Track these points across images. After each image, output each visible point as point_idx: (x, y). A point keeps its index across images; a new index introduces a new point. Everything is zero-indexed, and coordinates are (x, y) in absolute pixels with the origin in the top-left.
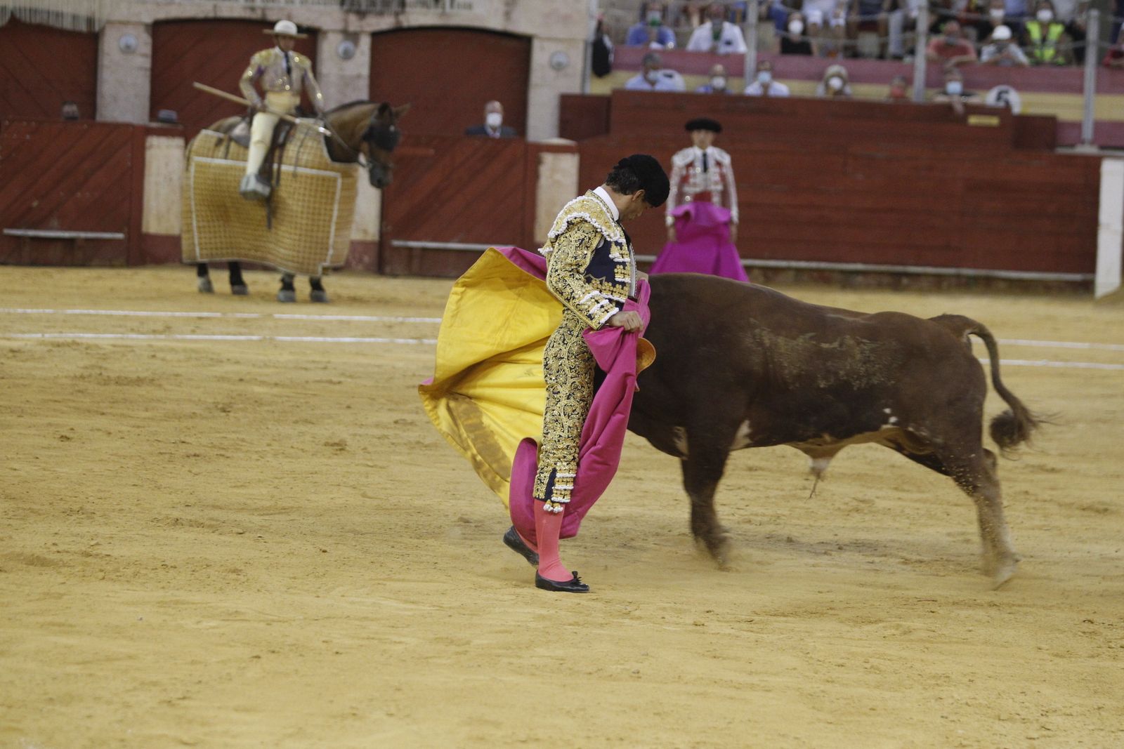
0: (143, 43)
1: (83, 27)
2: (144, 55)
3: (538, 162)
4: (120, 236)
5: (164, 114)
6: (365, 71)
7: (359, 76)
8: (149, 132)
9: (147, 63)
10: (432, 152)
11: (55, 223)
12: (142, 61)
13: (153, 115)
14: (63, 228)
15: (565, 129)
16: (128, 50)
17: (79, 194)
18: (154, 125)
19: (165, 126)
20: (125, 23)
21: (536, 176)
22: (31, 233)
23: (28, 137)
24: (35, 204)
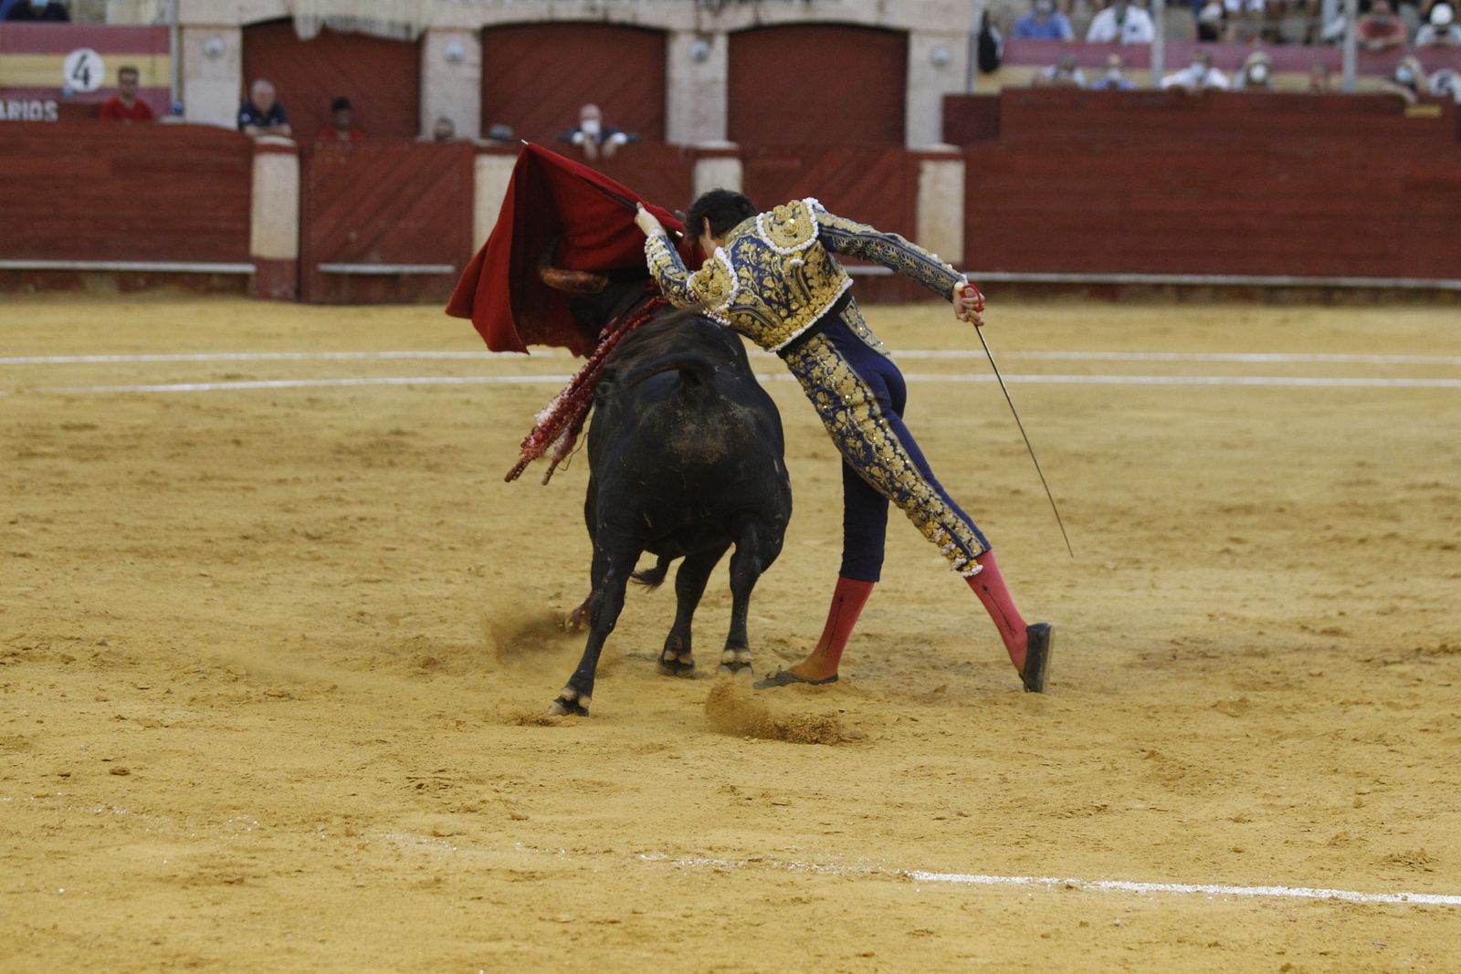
0: (471, 52)
1: (400, 34)
2: (473, 65)
3: (917, 172)
4: (448, 269)
5: (498, 130)
6: (721, 74)
7: (715, 82)
8: (480, 150)
9: (475, 73)
10: (797, 164)
11: (375, 255)
12: (471, 71)
13: (485, 130)
14: (385, 261)
15: (949, 134)
16: (454, 60)
17: (402, 224)
18: (485, 143)
19: (499, 144)
20: (450, 30)
21: (915, 188)
22: (350, 268)
23: (343, 161)
24: (353, 235)
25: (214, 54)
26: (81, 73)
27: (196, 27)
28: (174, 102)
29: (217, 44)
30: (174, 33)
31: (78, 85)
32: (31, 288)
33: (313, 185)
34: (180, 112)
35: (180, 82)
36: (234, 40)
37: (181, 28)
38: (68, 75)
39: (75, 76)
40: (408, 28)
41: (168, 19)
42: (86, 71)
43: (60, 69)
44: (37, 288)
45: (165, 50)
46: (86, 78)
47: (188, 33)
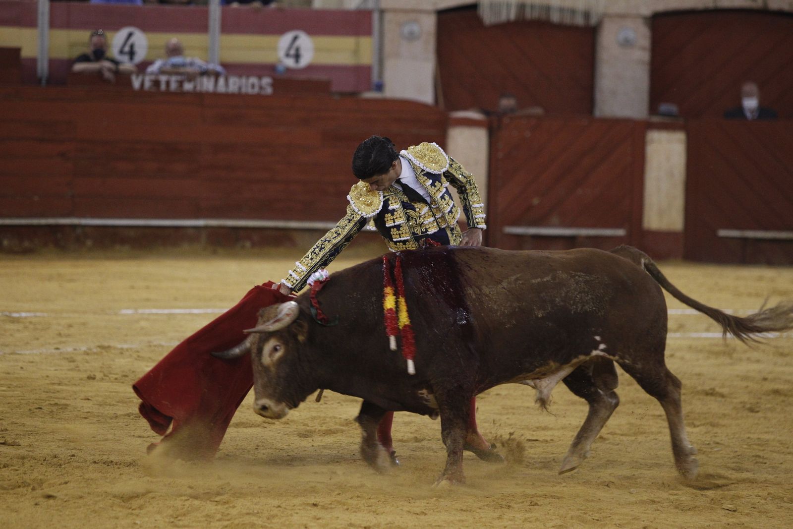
0: (642, 36)
1: (580, 21)
2: (643, 49)
4: (620, 232)
5: (664, 107)
8: (649, 126)
9: (645, 56)
11: (555, 219)
12: (641, 54)
13: (653, 108)
16: (627, 44)
17: (580, 191)
18: (655, 119)
19: (666, 120)
20: (623, 16)
22: (533, 231)
23: (528, 134)
24: (536, 201)
25: (412, 37)
26: (292, 52)
27: (395, 11)
28: (375, 78)
29: (416, 28)
30: (376, 16)
31: (290, 63)
32: (248, 244)
33: (500, 155)
34: (380, 87)
35: (381, 62)
36: (429, 23)
37: (382, 12)
38: (281, 53)
39: (288, 55)
40: (587, 15)
41: (370, 5)
42: (297, 50)
43: (275, 49)
44: (254, 245)
45: (368, 32)
46: (297, 57)
47: (388, 17)
